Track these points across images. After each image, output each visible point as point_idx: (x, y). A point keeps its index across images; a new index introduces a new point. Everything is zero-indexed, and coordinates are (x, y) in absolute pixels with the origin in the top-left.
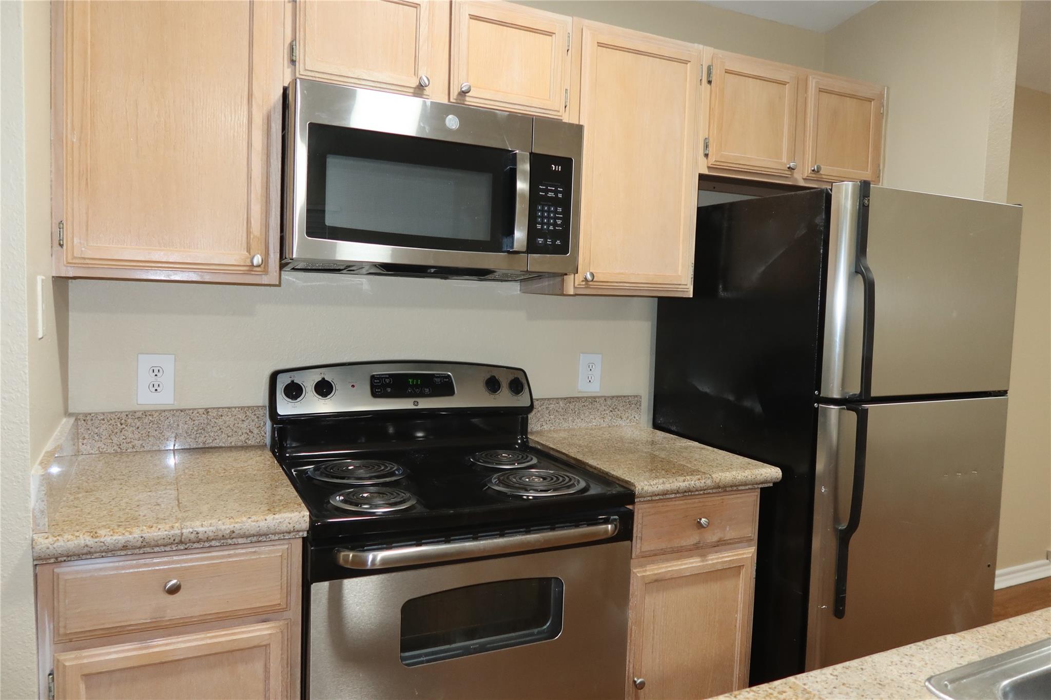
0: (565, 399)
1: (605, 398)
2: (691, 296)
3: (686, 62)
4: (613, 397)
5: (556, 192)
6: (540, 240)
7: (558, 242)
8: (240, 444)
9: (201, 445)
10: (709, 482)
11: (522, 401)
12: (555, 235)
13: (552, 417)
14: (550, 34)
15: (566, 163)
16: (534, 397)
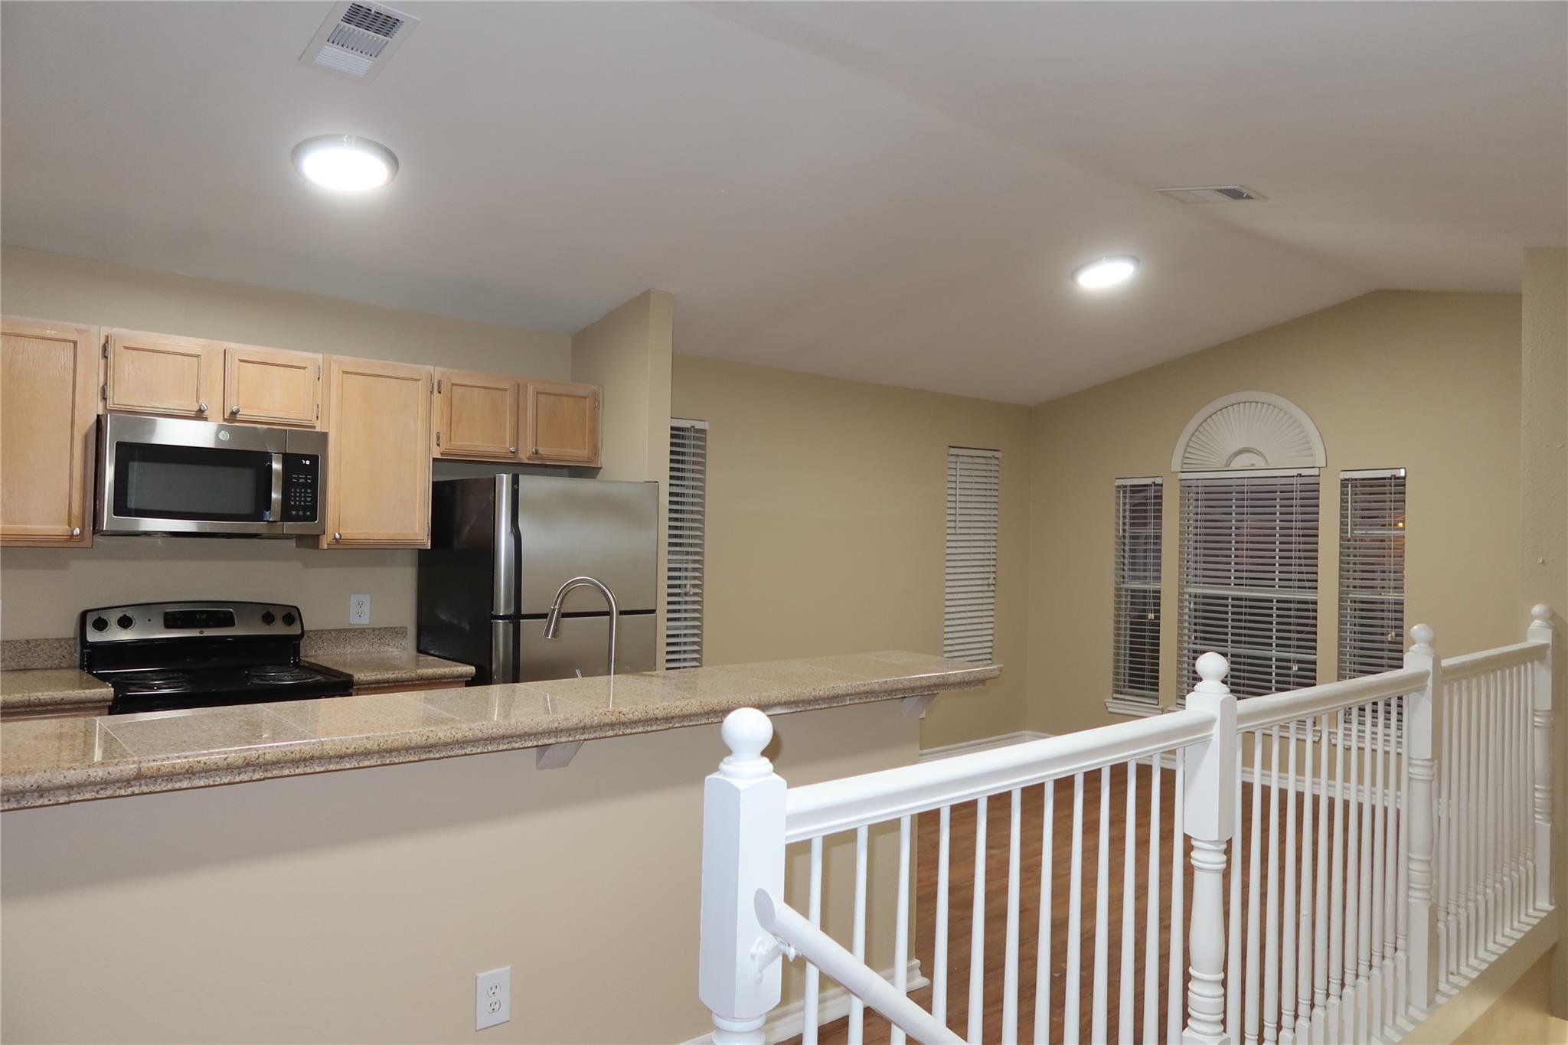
0: (336, 630)
1: (374, 630)
2: (429, 548)
3: (418, 380)
4: (381, 628)
5: (306, 479)
6: (294, 513)
7: (308, 513)
8: (54, 666)
9: (23, 668)
10: (413, 675)
11: (295, 630)
12: (305, 508)
13: (325, 644)
14: (304, 368)
15: (314, 459)
16: (305, 629)
